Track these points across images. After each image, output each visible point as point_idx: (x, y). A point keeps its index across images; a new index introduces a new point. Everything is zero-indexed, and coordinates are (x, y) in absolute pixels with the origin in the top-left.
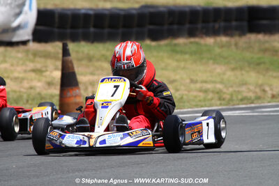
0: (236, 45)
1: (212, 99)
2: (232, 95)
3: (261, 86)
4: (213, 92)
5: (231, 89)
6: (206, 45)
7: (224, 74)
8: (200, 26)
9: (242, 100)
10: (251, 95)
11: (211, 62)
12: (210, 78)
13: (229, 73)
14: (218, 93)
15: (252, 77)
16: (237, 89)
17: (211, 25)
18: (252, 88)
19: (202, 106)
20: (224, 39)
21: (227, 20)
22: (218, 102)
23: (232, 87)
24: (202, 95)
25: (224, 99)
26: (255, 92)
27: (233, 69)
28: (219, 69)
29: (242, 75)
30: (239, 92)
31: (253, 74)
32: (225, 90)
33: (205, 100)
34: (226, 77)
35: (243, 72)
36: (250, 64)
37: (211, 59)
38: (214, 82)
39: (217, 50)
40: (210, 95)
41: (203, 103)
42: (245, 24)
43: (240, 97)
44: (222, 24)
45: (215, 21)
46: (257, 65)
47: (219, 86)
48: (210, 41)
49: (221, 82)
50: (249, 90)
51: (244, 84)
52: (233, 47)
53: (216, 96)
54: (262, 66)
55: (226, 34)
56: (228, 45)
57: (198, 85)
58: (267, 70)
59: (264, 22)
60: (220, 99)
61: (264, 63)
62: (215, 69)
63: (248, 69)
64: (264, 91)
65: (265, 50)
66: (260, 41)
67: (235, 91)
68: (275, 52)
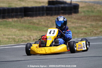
0: (20, 21)
1: (11, 41)
2: (19, 40)
3: (29, 36)
4: (12, 39)
5: (18, 38)
6: (9, 22)
7: (16, 32)
8: (6, 14)
9: (22, 41)
10: (26, 39)
11: (11, 28)
13: (18, 32)
14: (13, 39)
15: (26, 33)
17: (11, 14)
18: (26, 37)
19: (7, 44)
20: (15, 19)
21: (16, 12)
22: (14, 42)
23: (19, 37)
24: (8, 40)
25: (16, 41)
26: (27, 38)
27: (19, 30)
28: (14, 30)
29: (22, 32)
30: (21, 38)
31: (26, 32)
32: (16, 38)
33: (9, 42)
34: (16, 33)
35: (23, 31)
36: (25, 28)
38: (12, 35)
39: (13, 23)
40: (11, 40)
41: (8, 43)
42: (23, 13)
43: (22, 40)
44: (15, 14)
45: (12, 13)
46: (28, 28)
47: (14, 36)
48: (10, 20)
49: (15, 35)
50: (25, 38)
51: (23, 35)
53: (13, 40)
54: (30, 29)
55: (16, 17)
56: (17, 22)
57: (6, 36)
58: (31, 30)
59: (30, 13)
60: (14, 41)
61: (30, 28)
62: (12, 30)
63: (24, 30)
64: (30, 38)
65: (31, 23)
66: (28, 20)
67: (20, 38)
68: (34, 23)
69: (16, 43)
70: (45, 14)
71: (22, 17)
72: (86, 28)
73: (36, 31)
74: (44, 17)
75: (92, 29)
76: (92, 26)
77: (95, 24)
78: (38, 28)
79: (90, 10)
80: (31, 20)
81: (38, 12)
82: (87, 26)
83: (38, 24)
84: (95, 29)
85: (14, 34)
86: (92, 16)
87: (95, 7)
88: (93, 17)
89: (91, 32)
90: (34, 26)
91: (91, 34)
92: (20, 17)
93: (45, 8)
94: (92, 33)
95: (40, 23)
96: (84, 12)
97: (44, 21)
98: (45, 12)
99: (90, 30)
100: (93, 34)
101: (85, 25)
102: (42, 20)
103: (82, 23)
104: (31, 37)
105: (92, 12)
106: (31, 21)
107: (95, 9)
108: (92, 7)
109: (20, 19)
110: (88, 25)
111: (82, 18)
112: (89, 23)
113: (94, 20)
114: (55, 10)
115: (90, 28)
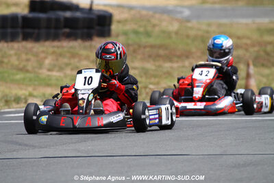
70: (20, 37)
74: (16, 45)
75: (144, 79)
76: (145, 73)
77: (153, 68)
79: (141, 30)
82: (133, 72)
84: (153, 80)
86: (145, 47)
87: (154, 21)
88: (147, 49)
89: (141, 88)
91: (140, 94)
93: (20, 20)
94: (143, 91)
95: (6, 60)
96: (125, 34)
97: (16, 54)
98: (19, 30)
99: (140, 82)
100: (147, 94)
102: (12, 52)
105: (148, 34)
107: (154, 26)
108: (149, 21)
110: (135, 68)
112: (137, 64)
113: (150, 56)
114: (48, 27)
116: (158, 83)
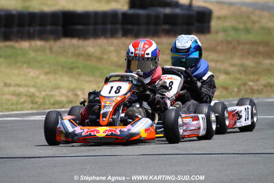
0: (51, 49)
1: (24, 103)
2: (44, 99)
3: (73, 90)
4: (26, 95)
5: (44, 93)
6: (21, 49)
7: (38, 78)
8: (15, 29)
9: (54, 104)
10: (64, 99)
11: (25, 66)
12: (23, 82)
13: (42, 77)
14: (30, 96)
15: (65, 81)
16: (49, 93)
17: (26, 29)
18: (64, 91)
20: (38, 43)
21: (42, 24)
22: (30, 106)
23: (45, 91)
24: (14, 99)
25: (36, 103)
26: (68, 97)
27: (47, 73)
28: (33, 73)
29: (55, 79)
30: (51, 96)
31: (66, 79)
32: (37, 94)
33: (17, 103)
34: (38, 81)
35: (57, 76)
36: (63, 67)
37: (25, 63)
38: (28, 86)
39: (32, 54)
41: (15, 107)
42: (60, 28)
43: (52, 101)
44: (37, 28)
45: (30, 25)
46: (70, 69)
47: (32, 90)
48: (25, 44)
49: (34, 86)
50: (62, 94)
51: (57, 87)
52: (48, 51)
53: (29, 99)
54: (76, 71)
55: (41, 39)
56: (43, 49)
57: (12, 89)
58: (80, 74)
59: (79, 27)
60: (32, 103)
61: (78, 68)
62: (29, 73)
63: (61, 73)
64: (76, 95)
65: (79, 55)
66: (74, 46)
67: (47, 95)
68: (89, 56)
69: (37, 109)
70: (120, 33)
71: (57, 38)
72: (227, 73)
73: (92, 79)
74: (115, 41)
75: (243, 77)
76: (244, 70)
77: (253, 64)
78: (98, 69)
79: (241, 26)
80: (79, 47)
81: (100, 27)
82: (232, 69)
83: (100, 59)
84: (252, 77)
85: (31, 83)
86: (244, 44)
87: (254, 18)
88: (247, 46)
89: (241, 85)
90: (89, 63)
91: (239, 91)
92: (52, 37)
93: (120, 17)
94: (242, 88)
95: (105, 57)
96: (225, 30)
97: (115, 51)
98: (119, 26)
99: (239, 79)
100: (246, 91)
101: (226, 66)
102: (112, 48)
103: (216, 62)
104: (79, 93)
105: (247, 31)
106: (81, 50)
107: (254, 23)
108: (248, 17)
109: (51, 43)
110: (234, 65)
111: (219, 48)
112: (237, 61)
113: (249, 53)
114: (148, 24)
115: (238, 76)
116: (257, 80)
